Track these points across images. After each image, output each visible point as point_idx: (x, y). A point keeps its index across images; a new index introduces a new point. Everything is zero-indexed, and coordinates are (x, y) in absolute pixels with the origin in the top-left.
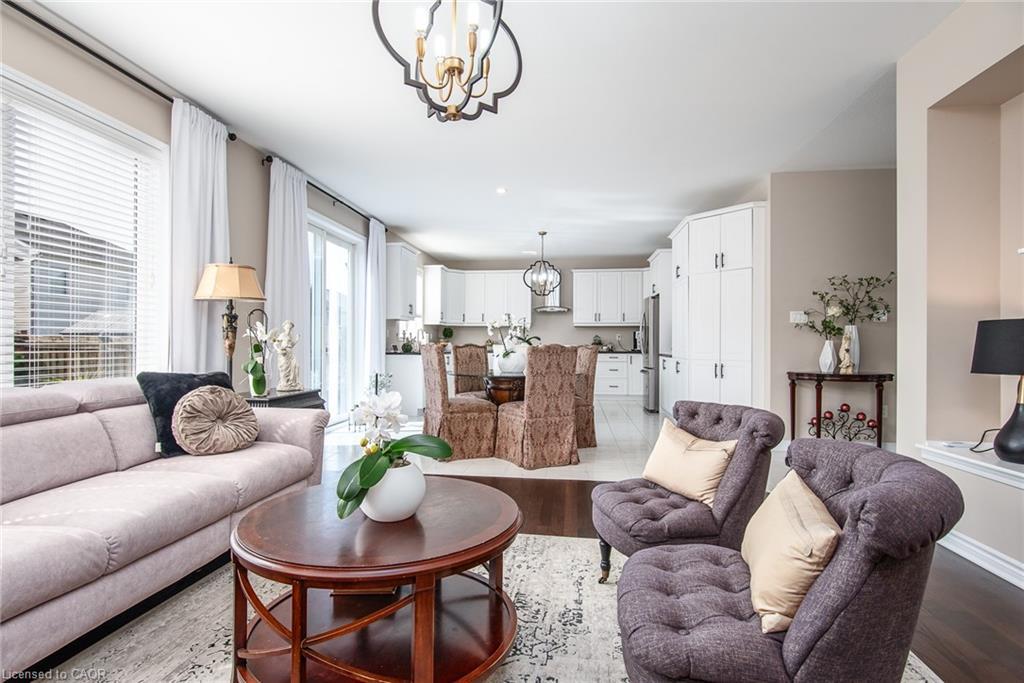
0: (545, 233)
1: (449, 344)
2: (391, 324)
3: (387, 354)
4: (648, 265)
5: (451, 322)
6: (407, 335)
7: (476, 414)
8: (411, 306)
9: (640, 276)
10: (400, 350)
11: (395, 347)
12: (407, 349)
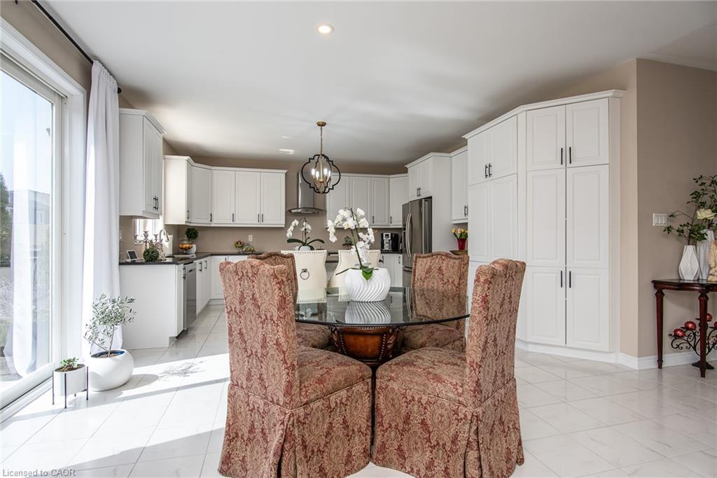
0: (324, 124)
1: (194, 246)
2: (127, 223)
3: (121, 264)
4: (405, 171)
5: (197, 222)
6: (151, 237)
7: (343, 393)
8: (156, 199)
9: (386, 183)
10: (140, 258)
11: (132, 255)
12: (152, 257)
